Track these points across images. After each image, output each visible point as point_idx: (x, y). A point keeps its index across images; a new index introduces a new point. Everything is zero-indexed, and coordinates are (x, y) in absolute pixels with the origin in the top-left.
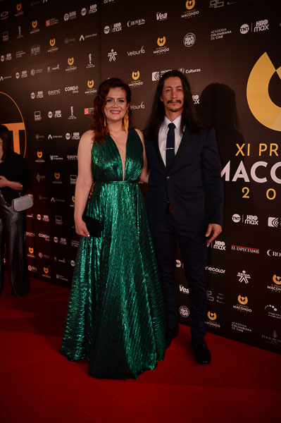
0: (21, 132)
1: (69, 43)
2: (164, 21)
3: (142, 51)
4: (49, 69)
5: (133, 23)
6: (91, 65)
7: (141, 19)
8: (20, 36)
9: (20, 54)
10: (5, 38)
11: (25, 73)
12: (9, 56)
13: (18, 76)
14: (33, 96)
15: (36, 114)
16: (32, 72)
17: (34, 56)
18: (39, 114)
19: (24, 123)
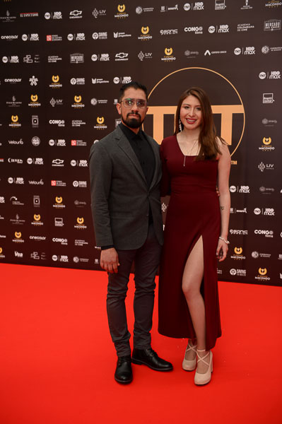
0: (236, 118)
8: (247, 6)
9: (244, 27)
10: (220, 7)
11: (250, 50)
12: (224, 28)
13: (237, 51)
14: (262, 76)
15: (266, 96)
16: (265, 50)
17: (269, 32)
18: (271, 96)
19: (242, 106)
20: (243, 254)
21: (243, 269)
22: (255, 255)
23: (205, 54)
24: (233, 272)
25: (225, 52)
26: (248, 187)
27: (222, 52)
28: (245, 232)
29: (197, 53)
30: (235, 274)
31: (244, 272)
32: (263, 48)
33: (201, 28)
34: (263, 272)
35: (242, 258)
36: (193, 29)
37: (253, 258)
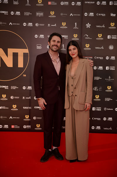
1: (63, 15)
2: (114, 17)
3: (104, 26)
4: (49, 25)
5: (100, 15)
6: (76, 28)
7: (104, 14)
8: (28, 4)
9: (27, 14)
10: (16, 3)
11: (30, 24)
12: (18, 13)
13: (25, 24)
14: (36, 36)
15: (38, 46)
16: (37, 25)
17: (38, 17)
18: (40, 46)
19: (28, 49)
20: (29, 118)
21: (29, 125)
22: (34, 118)
23: (10, 24)
24: (25, 127)
25: (19, 24)
26: (31, 87)
27: (17, 24)
28: (30, 108)
29: (6, 23)
30: (25, 128)
31: (30, 126)
32: (36, 24)
33: (7, 12)
34: (38, 126)
35: (29, 120)
36: (3, 12)
37: (34, 120)
